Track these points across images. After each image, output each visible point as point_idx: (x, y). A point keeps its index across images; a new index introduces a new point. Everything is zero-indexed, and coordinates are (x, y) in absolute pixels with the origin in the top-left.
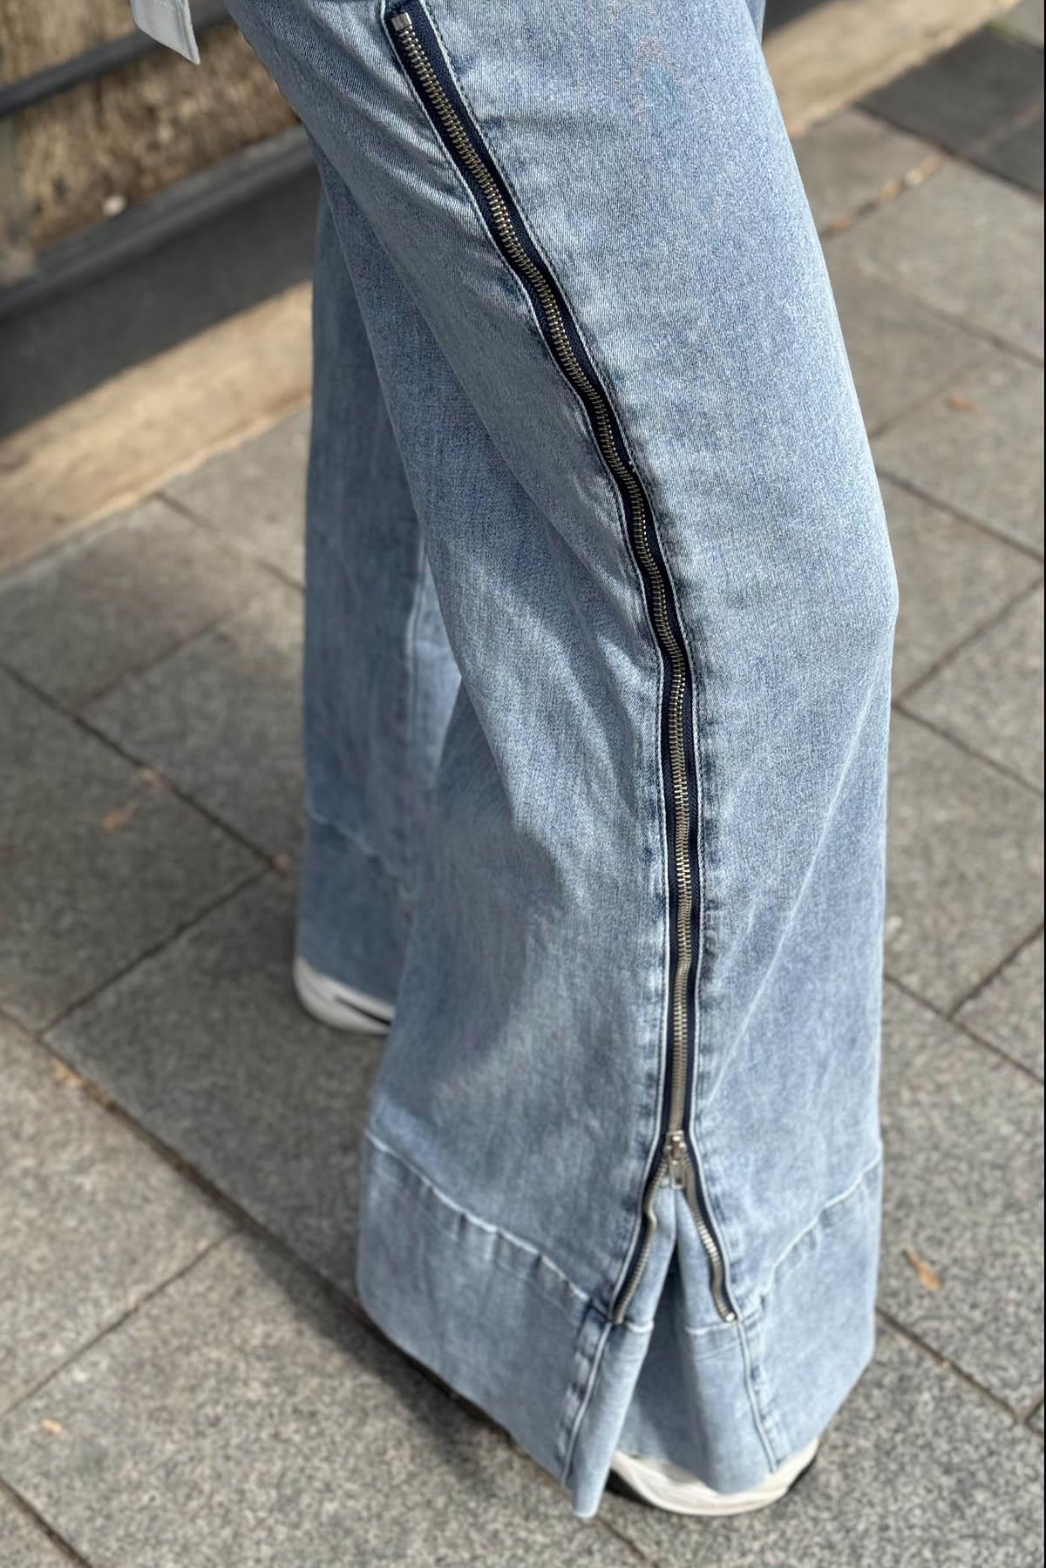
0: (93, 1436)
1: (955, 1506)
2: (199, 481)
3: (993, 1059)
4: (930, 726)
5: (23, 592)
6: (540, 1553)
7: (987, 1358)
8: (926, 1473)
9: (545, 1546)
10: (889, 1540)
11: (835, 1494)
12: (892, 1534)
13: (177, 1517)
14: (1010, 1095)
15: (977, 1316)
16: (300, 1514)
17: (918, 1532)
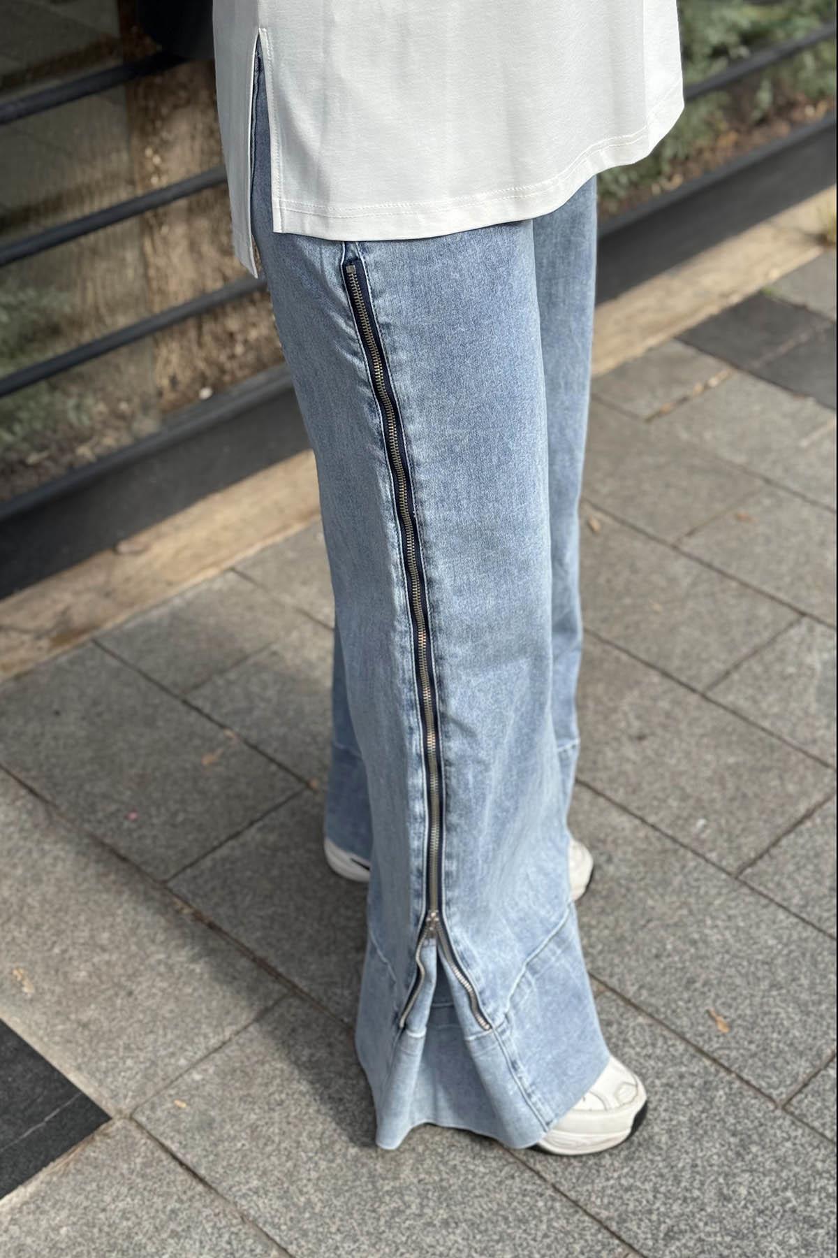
0: (206, 1110)
1: (738, 1154)
2: (258, 561)
3: (764, 901)
4: (725, 708)
5: (147, 626)
6: (483, 1177)
7: (759, 1071)
8: (721, 1135)
9: (485, 1174)
10: (698, 1173)
11: (664, 1147)
12: (699, 1169)
13: (259, 1155)
14: (774, 922)
15: (753, 1047)
16: (334, 1154)
17: (715, 1168)
